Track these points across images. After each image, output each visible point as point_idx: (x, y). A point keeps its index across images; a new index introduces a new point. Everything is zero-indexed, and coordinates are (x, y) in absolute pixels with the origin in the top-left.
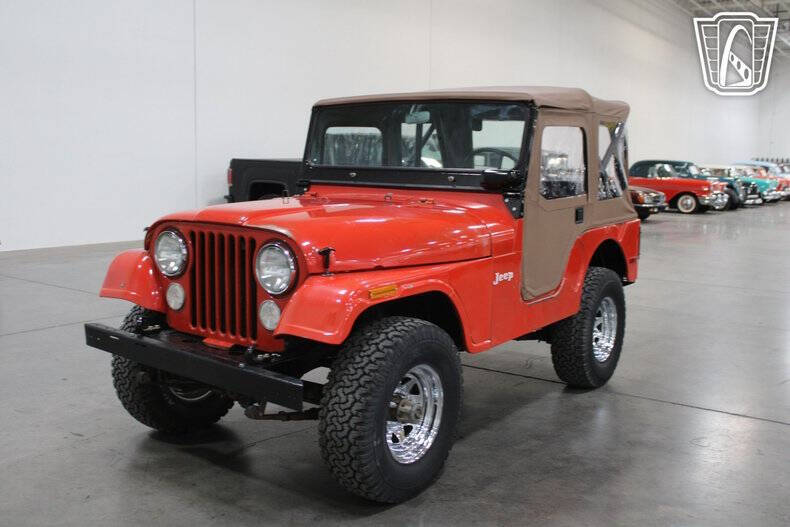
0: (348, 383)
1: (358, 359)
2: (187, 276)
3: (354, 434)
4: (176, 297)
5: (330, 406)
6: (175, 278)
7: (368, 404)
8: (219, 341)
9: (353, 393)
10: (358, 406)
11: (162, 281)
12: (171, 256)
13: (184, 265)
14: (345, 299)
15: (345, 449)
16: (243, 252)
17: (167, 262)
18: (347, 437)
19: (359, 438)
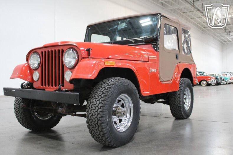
0: (97, 97)
1: (101, 89)
2: (40, 68)
3: (99, 116)
4: (36, 76)
5: (90, 107)
6: (36, 69)
7: (104, 104)
8: (51, 89)
9: (99, 100)
10: (101, 105)
11: (31, 71)
12: (35, 62)
13: (39, 64)
14: (95, 64)
15: (96, 122)
16: (59, 57)
17: (34, 64)
18: (97, 117)
19: (101, 117)
